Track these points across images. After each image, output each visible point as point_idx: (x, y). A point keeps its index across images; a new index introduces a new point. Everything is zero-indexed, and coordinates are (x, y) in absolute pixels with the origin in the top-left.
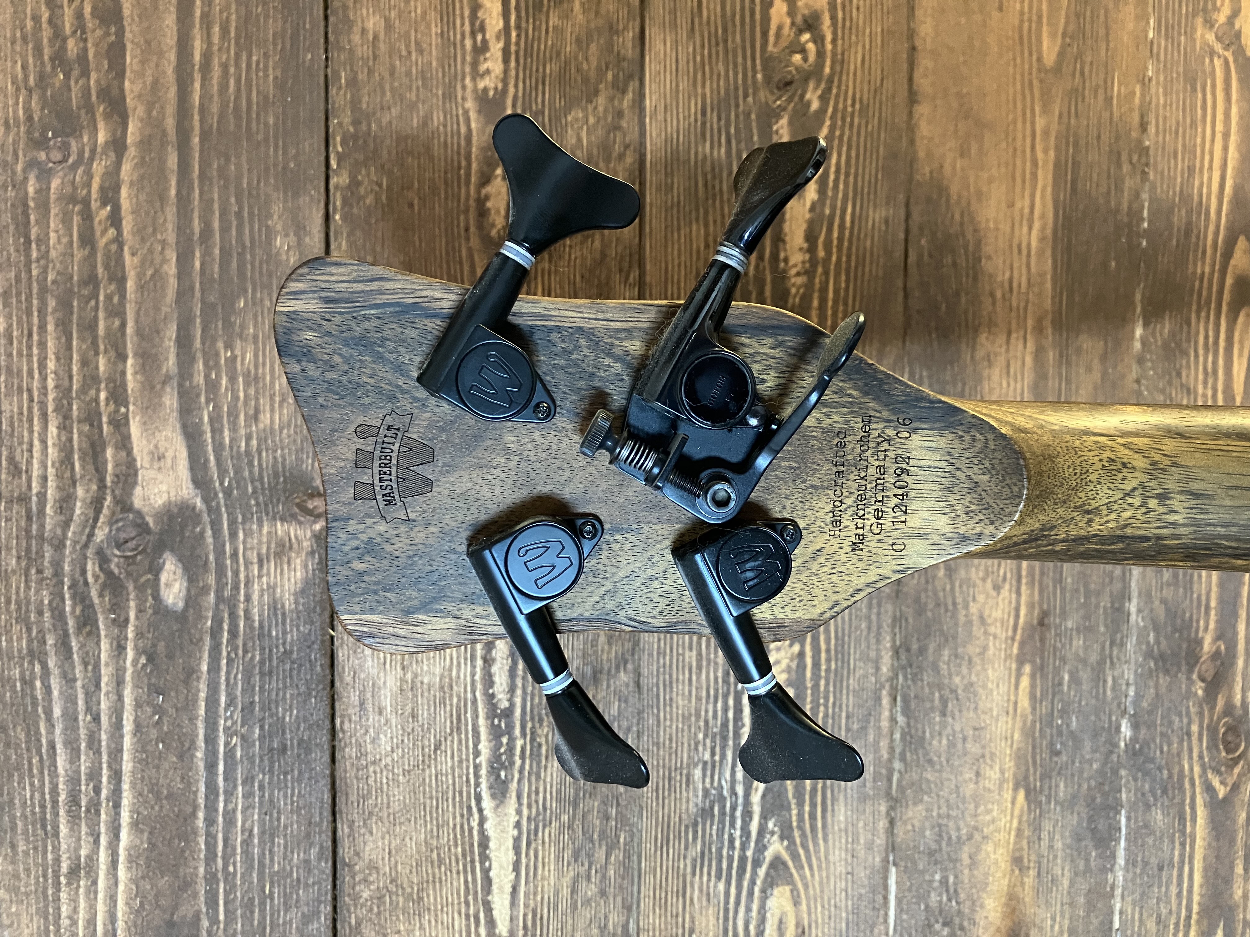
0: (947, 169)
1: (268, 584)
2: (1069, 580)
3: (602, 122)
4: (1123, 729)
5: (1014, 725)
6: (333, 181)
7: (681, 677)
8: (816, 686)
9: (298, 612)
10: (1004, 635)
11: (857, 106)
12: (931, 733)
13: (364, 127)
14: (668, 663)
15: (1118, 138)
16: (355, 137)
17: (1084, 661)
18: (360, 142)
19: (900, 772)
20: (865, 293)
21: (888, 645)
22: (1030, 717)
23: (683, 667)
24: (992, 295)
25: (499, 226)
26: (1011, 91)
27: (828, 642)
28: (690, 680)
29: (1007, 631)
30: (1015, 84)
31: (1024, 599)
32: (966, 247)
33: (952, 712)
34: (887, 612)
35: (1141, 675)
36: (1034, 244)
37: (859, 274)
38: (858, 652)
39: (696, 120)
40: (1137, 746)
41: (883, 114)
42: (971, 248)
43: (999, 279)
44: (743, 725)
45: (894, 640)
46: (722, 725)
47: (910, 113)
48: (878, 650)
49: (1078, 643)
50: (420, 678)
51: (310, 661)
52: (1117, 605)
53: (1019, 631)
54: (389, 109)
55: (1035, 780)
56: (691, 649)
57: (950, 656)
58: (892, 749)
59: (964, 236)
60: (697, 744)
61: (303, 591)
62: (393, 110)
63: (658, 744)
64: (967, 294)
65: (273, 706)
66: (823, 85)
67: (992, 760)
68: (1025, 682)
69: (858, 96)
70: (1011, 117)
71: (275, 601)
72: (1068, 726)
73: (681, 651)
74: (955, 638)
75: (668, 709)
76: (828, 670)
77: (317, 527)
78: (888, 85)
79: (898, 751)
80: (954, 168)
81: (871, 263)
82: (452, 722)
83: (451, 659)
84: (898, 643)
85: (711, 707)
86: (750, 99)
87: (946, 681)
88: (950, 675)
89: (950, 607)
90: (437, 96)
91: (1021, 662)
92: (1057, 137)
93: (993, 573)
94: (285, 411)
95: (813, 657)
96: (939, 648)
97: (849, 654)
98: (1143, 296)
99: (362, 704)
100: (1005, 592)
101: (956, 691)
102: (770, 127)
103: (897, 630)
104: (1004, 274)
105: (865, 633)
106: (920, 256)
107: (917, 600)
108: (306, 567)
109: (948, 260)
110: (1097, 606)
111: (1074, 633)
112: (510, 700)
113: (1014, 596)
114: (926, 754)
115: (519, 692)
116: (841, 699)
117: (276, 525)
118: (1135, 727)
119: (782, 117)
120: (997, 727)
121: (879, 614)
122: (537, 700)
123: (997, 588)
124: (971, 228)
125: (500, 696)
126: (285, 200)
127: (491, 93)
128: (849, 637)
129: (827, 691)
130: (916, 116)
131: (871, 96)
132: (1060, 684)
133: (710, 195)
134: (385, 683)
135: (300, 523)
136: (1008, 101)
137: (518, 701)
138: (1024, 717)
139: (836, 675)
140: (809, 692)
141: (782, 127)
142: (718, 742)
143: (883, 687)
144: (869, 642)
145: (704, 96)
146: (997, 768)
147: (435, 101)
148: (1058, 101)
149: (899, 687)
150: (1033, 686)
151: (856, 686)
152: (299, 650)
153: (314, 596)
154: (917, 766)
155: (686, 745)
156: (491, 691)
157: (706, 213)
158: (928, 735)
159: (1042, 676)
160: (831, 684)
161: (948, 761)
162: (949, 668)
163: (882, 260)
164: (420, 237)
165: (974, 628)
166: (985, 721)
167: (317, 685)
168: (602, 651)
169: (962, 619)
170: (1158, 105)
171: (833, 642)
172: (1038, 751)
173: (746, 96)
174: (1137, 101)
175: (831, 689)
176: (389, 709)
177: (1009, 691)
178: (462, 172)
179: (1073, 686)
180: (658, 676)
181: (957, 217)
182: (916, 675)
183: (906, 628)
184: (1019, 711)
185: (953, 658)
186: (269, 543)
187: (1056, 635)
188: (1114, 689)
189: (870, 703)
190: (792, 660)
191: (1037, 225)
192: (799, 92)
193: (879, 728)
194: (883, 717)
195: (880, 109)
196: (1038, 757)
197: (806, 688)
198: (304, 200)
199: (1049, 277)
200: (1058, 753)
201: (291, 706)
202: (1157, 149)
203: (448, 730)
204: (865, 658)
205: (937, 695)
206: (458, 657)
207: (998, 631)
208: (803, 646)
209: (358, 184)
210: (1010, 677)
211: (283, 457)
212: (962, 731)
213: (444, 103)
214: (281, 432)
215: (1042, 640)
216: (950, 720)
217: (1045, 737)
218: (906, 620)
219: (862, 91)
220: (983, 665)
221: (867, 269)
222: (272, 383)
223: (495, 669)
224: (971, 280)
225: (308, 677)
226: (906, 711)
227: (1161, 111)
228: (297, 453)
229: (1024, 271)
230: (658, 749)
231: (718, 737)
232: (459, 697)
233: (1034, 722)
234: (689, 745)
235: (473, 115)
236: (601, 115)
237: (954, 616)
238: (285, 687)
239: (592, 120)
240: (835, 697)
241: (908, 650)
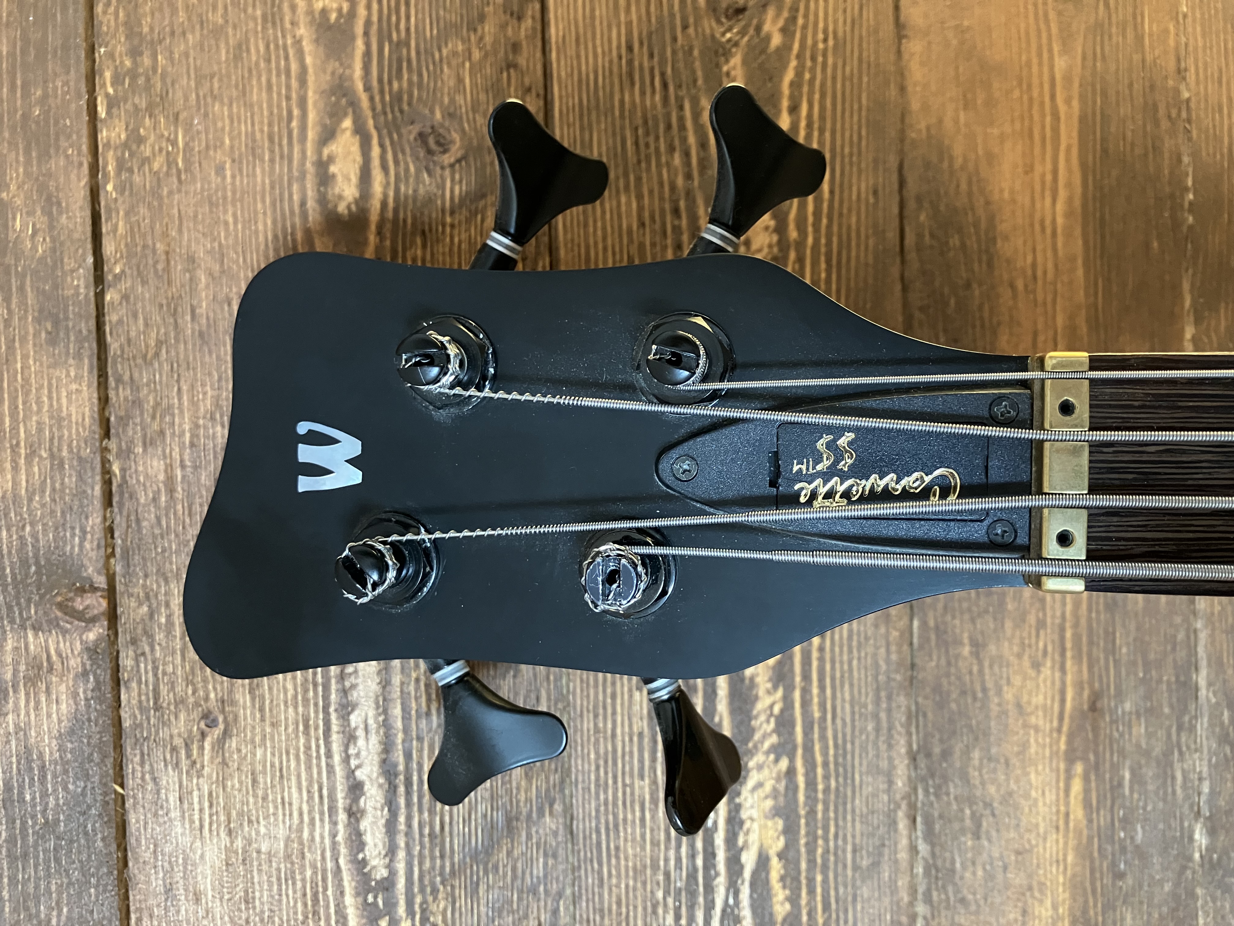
0: (948, 123)
1: (17, 725)
2: (1124, 650)
3: (491, 59)
4: (1197, 836)
5: (1066, 844)
6: (103, 135)
7: (629, 816)
8: (812, 812)
9: (66, 763)
10: (1048, 726)
11: (831, 42)
12: (962, 864)
13: (147, 61)
14: (610, 798)
15: (1152, 87)
16: (133, 74)
17: (1147, 753)
18: (141, 81)
19: (925, 918)
20: (852, 284)
21: (903, 751)
22: (1085, 832)
23: (633, 802)
24: (1012, 286)
25: (350, 199)
26: (1022, 26)
27: (825, 754)
28: (643, 819)
29: (1051, 721)
30: (1026, 17)
31: (1069, 678)
32: (976, 225)
33: (988, 832)
34: (899, 707)
35: (1216, 766)
36: (1060, 220)
37: (844, 260)
38: (865, 763)
39: (620, 58)
40: (1215, 856)
41: (865, 54)
42: (983, 226)
43: (1019, 264)
44: (717, 874)
45: (910, 745)
46: (688, 876)
47: (899, 52)
48: (890, 759)
49: (1140, 730)
50: (255, 846)
51: (86, 833)
52: (1182, 678)
53: (1067, 721)
54: (184, 33)
55: (1096, 914)
56: (642, 777)
57: (981, 760)
58: (913, 891)
59: (972, 209)
60: (655, 906)
61: (72, 732)
62: (190, 37)
63: (602, 910)
64: (980, 285)
65: (31, 904)
66: (786, 14)
67: (1041, 891)
68: (1077, 786)
69: (831, 28)
70: (1024, 58)
71: (28, 750)
72: (1132, 838)
73: (628, 781)
74: (986, 734)
75: (613, 861)
76: (827, 790)
77: (91, 636)
78: (869, 14)
79: (921, 890)
80: (956, 121)
81: (858, 245)
82: (305, 905)
83: (301, 814)
84: (915, 747)
85: (672, 854)
86: (691, 30)
87: (978, 793)
88: (983, 783)
89: (980, 695)
90: (255, 19)
91: (1070, 758)
92: (1081, 85)
93: (1030, 646)
94: (36, 469)
95: (806, 775)
96: (967, 751)
97: (853, 766)
98: (1193, 285)
99: (169, 890)
100: (1046, 671)
101: (991, 805)
102: (718, 66)
103: (913, 730)
104: (1025, 257)
105: (872, 737)
106: (920, 236)
107: (937, 689)
108: (75, 695)
109: (955, 241)
110: (1160, 681)
111: (1134, 717)
112: (389, 867)
113: (1057, 675)
114: (957, 891)
115: (401, 854)
116: (845, 828)
117: (26, 637)
118: (1212, 832)
119: (732, 55)
120: (1045, 849)
121: (889, 710)
122: (427, 864)
123: (1037, 666)
124: (982, 201)
125: (374, 862)
126: (28, 163)
127: (333, 16)
128: (853, 743)
129: (826, 819)
130: (906, 56)
131: (848, 28)
132: (1120, 785)
133: (643, 156)
134: (202, 856)
135: (65, 632)
136: (1020, 38)
137: (401, 866)
138: (1078, 833)
139: (837, 797)
140: (803, 821)
141: (734, 68)
142: (684, 900)
143: (898, 806)
144: (878, 749)
145: (629, 24)
146: (1048, 903)
147: (251, 25)
148: (1081, 39)
149: (919, 805)
150: (1087, 791)
151: (865, 810)
152: (68, 818)
153: (90, 737)
154: (947, 908)
155: (640, 909)
156: (361, 856)
157: (638, 179)
158: (958, 865)
159: (1097, 775)
160: (832, 808)
161: (986, 899)
162: (981, 775)
163: (871, 242)
164: (235, 215)
165: (1011, 721)
166: (1029, 841)
167: (98, 869)
168: (518, 789)
169: (994, 709)
170: (1196, 49)
171: (831, 752)
172: (1098, 875)
173: (685, 27)
174: (1172, 42)
175: (832, 815)
176: (210, 894)
177: (1058, 800)
178: (294, 124)
179: (1136, 787)
180: (597, 817)
181: (964, 186)
182: (938, 788)
183: (925, 726)
184: (1071, 825)
185: (985, 761)
186: (16, 663)
187: (1112, 722)
188: (1184, 787)
189: (882, 830)
190: (778, 779)
191: (1062, 194)
192: (755, 22)
193: (896, 861)
194: (900, 847)
195: (860, 45)
196: (1098, 884)
197: (799, 817)
198: (56, 163)
199: (1080, 262)
200: (1121, 876)
201: (58, 903)
202: (1199, 102)
203: (300, 917)
204: (874, 770)
205: (968, 812)
206: (310, 812)
207: (1041, 723)
208: (792, 760)
209: (141, 140)
210: (1058, 781)
211: (35, 536)
212: (1001, 858)
213: (264, 28)
214: (30, 500)
215: (1095, 729)
216: (986, 843)
217: (1106, 857)
218: (925, 715)
219: (836, 22)
220: (1024, 768)
221: (853, 253)
222: (15, 429)
223: (364, 825)
224: (984, 266)
225: (84, 857)
226: (930, 835)
227: (1200, 55)
228: (57, 528)
229: (1049, 254)
230: (602, 918)
231: (683, 894)
232: (314, 867)
233: (1090, 838)
234: (645, 909)
235: (307, 46)
236: (488, 47)
237: (984, 707)
238: (48, 875)
239: (477, 55)
240: (837, 826)
241: (929, 755)
